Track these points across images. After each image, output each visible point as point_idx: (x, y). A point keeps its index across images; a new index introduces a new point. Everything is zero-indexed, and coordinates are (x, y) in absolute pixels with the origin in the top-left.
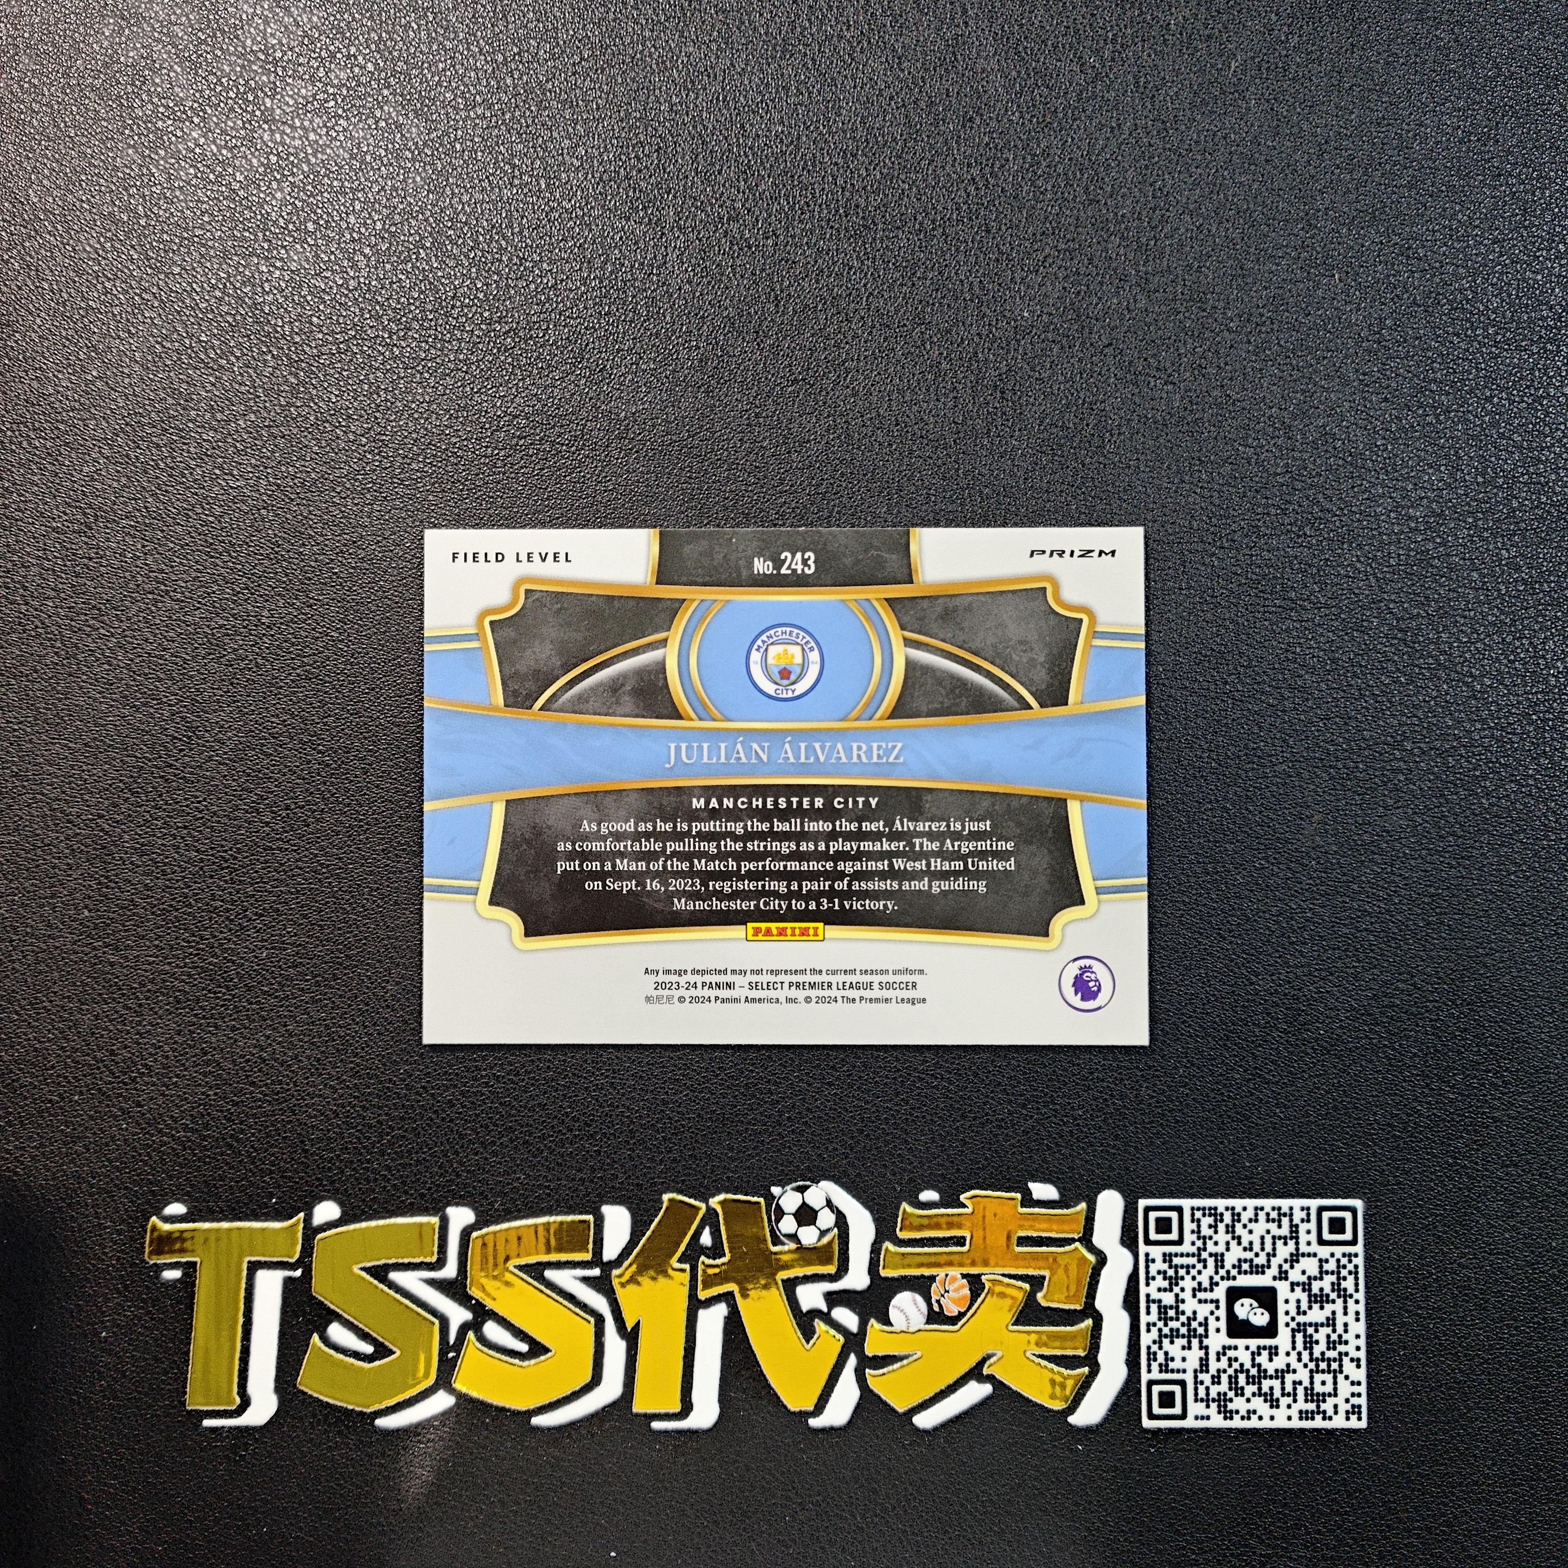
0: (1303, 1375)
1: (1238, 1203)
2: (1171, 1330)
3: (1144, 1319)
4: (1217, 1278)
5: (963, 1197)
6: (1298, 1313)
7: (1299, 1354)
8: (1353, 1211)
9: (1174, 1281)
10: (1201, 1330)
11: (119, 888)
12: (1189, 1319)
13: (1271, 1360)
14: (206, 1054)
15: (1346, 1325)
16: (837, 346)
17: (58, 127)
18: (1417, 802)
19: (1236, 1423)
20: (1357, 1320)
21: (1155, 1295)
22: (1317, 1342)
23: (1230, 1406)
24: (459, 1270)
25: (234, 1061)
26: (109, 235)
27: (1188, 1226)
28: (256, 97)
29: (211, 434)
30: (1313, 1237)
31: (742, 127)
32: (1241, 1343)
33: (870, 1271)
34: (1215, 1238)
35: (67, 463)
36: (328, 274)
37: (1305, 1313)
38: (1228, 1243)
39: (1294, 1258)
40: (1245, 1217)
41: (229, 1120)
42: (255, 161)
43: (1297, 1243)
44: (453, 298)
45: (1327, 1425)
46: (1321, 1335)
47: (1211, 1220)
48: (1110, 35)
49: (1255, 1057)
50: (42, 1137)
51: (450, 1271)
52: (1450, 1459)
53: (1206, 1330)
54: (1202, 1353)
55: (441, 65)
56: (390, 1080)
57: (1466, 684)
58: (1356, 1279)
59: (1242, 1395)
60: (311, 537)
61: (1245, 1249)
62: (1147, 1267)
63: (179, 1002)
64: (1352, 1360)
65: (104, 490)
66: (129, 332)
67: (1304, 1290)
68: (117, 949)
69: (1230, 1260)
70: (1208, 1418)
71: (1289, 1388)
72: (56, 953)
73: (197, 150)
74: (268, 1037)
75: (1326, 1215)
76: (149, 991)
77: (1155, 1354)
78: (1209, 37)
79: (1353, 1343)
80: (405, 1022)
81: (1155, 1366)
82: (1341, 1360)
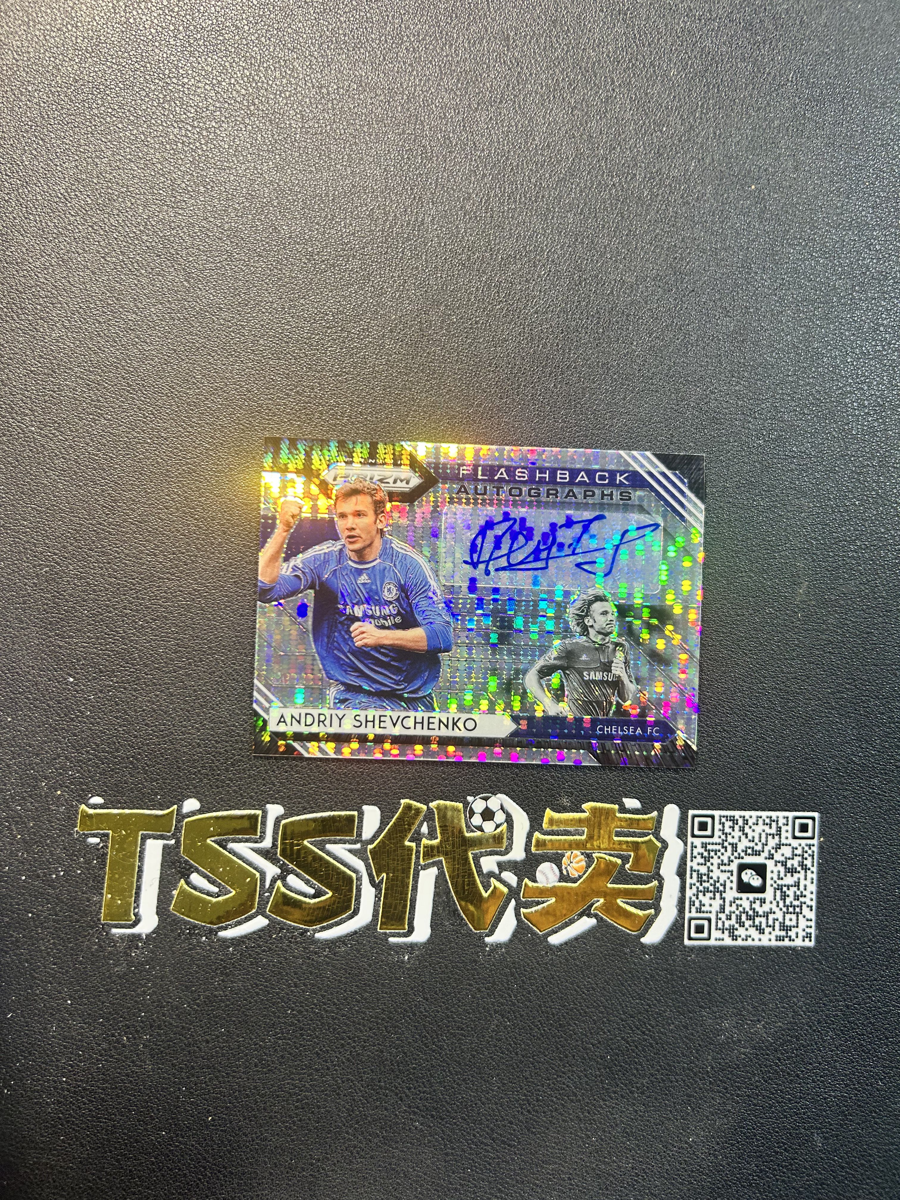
0: (779, 915)
1: (747, 814)
2: (704, 888)
3: (688, 881)
4: (732, 858)
5: (584, 806)
6: (779, 879)
7: (778, 903)
8: (813, 819)
9: (707, 859)
10: (721, 888)
11: (66, 599)
12: (715, 881)
13: (761, 906)
14: (117, 705)
15: (805, 886)
16: (527, 281)
17: (43, 118)
18: (862, 577)
19: (740, 942)
20: (812, 883)
21: (696, 867)
22: (788, 896)
23: (736, 933)
24: (273, 843)
25: (135, 711)
26: (74, 187)
27: (717, 826)
28: (170, 106)
29: (134, 316)
30: (789, 835)
31: (474, 143)
32: (744, 896)
33: (526, 850)
34: (733, 833)
35: (42, 330)
36: (212, 220)
37: (782, 879)
38: (740, 837)
39: (778, 847)
40: (750, 823)
41: (132, 747)
42: (168, 146)
43: (780, 838)
44: (290, 237)
45: (792, 944)
46: (791, 892)
47: (731, 823)
48: (700, 103)
49: (761, 727)
50: (14, 753)
51: (267, 843)
52: (862, 965)
53: (725, 888)
54: (721, 902)
55: (287, 93)
56: (234, 725)
57: (892, 507)
58: (813, 858)
59: (744, 926)
60: (194, 384)
61: (750, 841)
62: (692, 850)
63: (101, 672)
64: (808, 906)
65: (64, 348)
66: (84, 250)
67: (782, 865)
68: (63, 637)
69: (741, 847)
70: (723, 940)
71: (771, 922)
72: (25, 638)
73: (132, 137)
74: (157, 696)
75: (798, 821)
76: (83, 664)
77: (694, 902)
78: (759, 109)
79: (809, 896)
80: (244, 689)
81: (693, 909)
82: (801, 906)
